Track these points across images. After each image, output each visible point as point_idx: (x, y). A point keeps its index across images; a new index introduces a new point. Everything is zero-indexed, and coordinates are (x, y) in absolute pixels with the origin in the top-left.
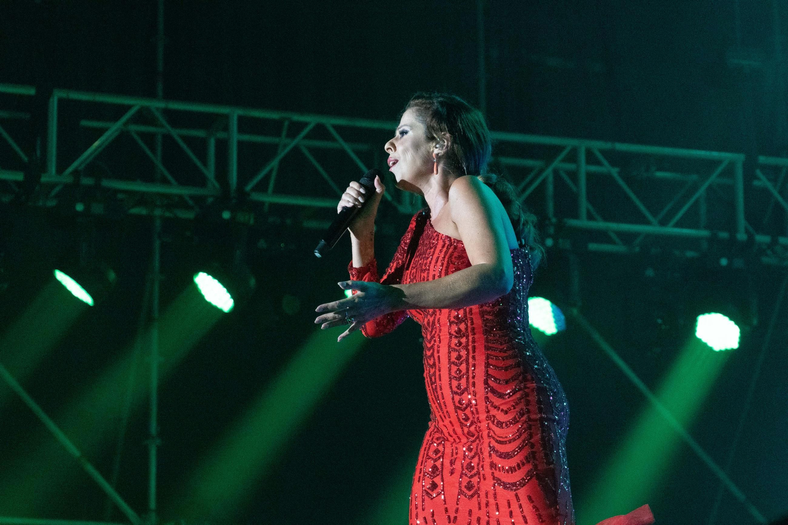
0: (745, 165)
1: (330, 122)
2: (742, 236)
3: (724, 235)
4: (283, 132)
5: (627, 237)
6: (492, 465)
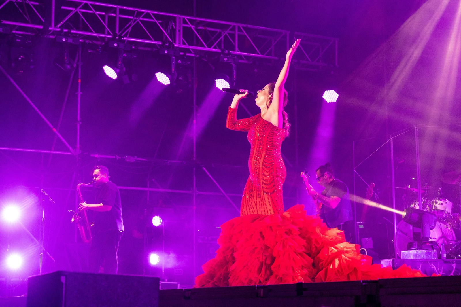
1: (151, 12)
4: (135, 15)
5: (247, 57)
6: (263, 187)
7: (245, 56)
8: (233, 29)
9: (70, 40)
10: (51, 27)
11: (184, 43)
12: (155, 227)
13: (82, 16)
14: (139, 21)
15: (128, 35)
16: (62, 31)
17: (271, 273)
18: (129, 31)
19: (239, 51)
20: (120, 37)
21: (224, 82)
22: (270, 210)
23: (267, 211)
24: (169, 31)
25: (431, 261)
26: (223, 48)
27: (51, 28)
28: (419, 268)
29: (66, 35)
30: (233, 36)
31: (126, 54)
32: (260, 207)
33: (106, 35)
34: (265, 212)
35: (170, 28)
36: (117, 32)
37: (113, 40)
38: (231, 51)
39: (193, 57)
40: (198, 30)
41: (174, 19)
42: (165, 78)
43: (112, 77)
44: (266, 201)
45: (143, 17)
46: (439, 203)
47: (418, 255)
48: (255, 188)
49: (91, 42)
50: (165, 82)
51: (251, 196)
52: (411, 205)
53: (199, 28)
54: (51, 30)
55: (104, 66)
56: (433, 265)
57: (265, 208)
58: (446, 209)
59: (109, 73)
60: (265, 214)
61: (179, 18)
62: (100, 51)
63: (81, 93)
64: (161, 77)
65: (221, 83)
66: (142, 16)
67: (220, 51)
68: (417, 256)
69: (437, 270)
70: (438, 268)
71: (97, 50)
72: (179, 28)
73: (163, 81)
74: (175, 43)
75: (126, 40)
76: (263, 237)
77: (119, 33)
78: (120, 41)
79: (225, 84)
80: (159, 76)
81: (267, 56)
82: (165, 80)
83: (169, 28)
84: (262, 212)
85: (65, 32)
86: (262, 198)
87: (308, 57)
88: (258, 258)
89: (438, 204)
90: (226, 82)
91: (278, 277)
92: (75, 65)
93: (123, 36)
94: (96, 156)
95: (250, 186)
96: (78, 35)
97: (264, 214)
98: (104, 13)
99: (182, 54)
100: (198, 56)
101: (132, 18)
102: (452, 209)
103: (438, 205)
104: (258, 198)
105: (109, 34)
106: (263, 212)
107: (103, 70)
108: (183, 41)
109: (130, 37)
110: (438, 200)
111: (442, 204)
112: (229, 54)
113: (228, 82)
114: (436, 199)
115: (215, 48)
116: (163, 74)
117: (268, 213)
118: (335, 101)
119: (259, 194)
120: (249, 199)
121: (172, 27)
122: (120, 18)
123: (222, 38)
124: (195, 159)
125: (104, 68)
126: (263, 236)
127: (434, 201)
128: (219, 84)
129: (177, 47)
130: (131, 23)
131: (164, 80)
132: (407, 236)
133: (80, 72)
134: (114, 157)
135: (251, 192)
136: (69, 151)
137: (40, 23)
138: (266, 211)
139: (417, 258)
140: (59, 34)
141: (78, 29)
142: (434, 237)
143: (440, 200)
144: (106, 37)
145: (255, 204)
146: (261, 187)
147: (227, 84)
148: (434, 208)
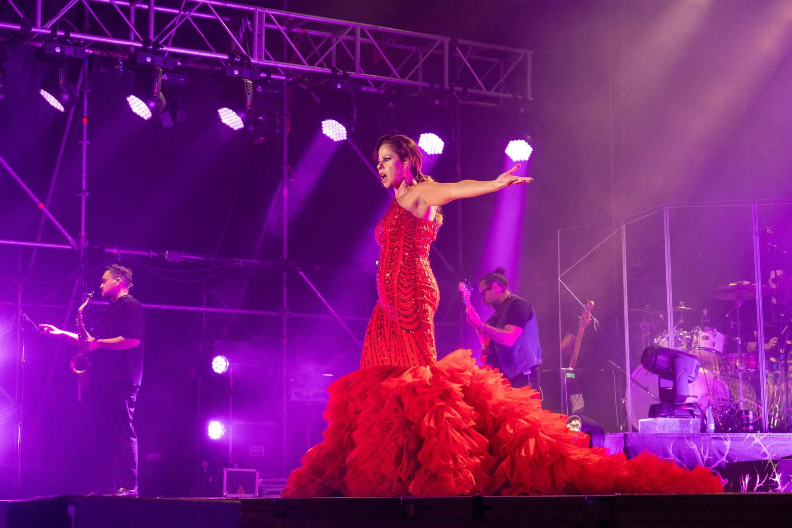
0: (450, 43)
2: (447, 86)
3: (437, 86)
4: (182, 8)
5: (377, 83)
6: (400, 321)
7: (373, 81)
8: (353, 33)
9: (70, 51)
10: (36, 27)
11: (267, 58)
12: (217, 374)
13: (89, 9)
14: (189, 18)
15: (170, 43)
16: (53, 34)
17: (418, 466)
18: (173, 36)
19: (362, 71)
20: (156, 45)
21: (337, 126)
22: (413, 359)
23: (408, 360)
24: (241, 36)
25: (690, 437)
26: (334, 65)
27: (34, 29)
28: (670, 447)
29: (62, 41)
30: (351, 45)
31: (166, 76)
32: (396, 354)
33: (132, 41)
34: (404, 362)
35: (244, 31)
36: (152, 37)
37: (144, 51)
38: (349, 71)
39: (282, 81)
40: (291, 35)
41: (251, 15)
42: (234, 117)
43: (142, 115)
44: (405, 344)
45: (197, 11)
46: (704, 336)
47: (667, 427)
48: (387, 321)
49: (105, 54)
50: (234, 125)
51: (381, 335)
52: (655, 339)
53: (294, 30)
54: (35, 33)
55: (129, 95)
56: (692, 443)
57: (405, 356)
58: (714, 346)
59: (138, 108)
60: (405, 365)
61: (259, 13)
62: (122, 70)
63: (88, 142)
64: (228, 116)
65: (331, 127)
66: (194, 10)
67: (330, 72)
68: (665, 428)
69: (700, 452)
70: (701, 447)
71: (116, 67)
72: (259, 31)
73: (231, 122)
74: (252, 56)
75: (166, 51)
76: (401, 404)
77: (154, 38)
78: (156, 53)
79: (338, 129)
80: (224, 113)
81: (411, 81)
82: (235, 120)
83: (242, 30)
84: (399, 363)
85: (60, 37)
86: (398, 339)
87: (481, 84)
88: (394, 439)
89: (701, 337)
90: (341, 125)
91: (429, 474)
92: (77, 94)
93: (162, 44)
94: (115, 251)
95: (378, 319)
96: (82, 42)
97: (403, 367)
98: (127, 4)
99: (263, 75)
100: (291, 79)
101: (178, 12)
102: (725, 347)
103: (701, 339)
104: (392, 339)
105: (136, 40)
106: (401, 362)
107: (127, 102)
108: (266, 54)
109: (173, 46)
110: (700, 332)
111: (707, 338)
112: (345, 76)
113: (343, 125)
114: (698, 329)
115: (320, 65)
116: (231, 111)
117: (409, 363)
118: (527, 159)
119: (393, 333)
120: (377, 340)
121: (247, 29)
122: (156, 12)
123: (334, 47)
124: (285, 257)
125: (128, 99)
126: (403, 403)
127: (693, 333)
128: (328, 128)
129: (255, 64)
130: (175, 22)
131: (233, 121)
132: (649, 393)
133: (86, 105)
134: (146, 253)
135: (380, 329)
136: (68, 243)
137: (16, 21)
138: (406, 360)
139: (666, 432)
140: (50, 39)
141: (81, 32)
142: (693, 394)
143: (704, 330)
144: (132, 45)
145: (387, 349)
146: (397, 321)
147: (341, 128)
148: (695, 344)
